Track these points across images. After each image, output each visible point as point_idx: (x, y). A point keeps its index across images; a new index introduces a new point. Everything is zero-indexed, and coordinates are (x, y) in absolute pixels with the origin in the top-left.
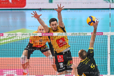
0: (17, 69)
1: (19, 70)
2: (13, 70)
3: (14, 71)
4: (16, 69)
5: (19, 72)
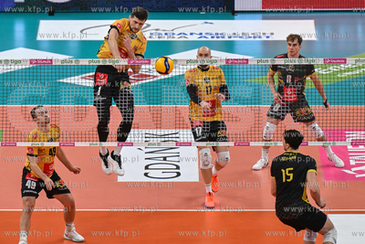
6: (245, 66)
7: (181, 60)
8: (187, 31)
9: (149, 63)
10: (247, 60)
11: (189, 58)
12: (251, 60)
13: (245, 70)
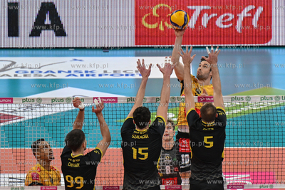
0: (252, 170)
1: (256, 174)
2: (241, 173)
3: (243, 176)
4: (248, 170)
5: (255, 178)
6: (114, 105)
7: (45, 99)
8: (55, 68)
9: (12, 102)
10: (116, 98)
11: (54, 97)
12: (121, 98)
13: (114, 109)
